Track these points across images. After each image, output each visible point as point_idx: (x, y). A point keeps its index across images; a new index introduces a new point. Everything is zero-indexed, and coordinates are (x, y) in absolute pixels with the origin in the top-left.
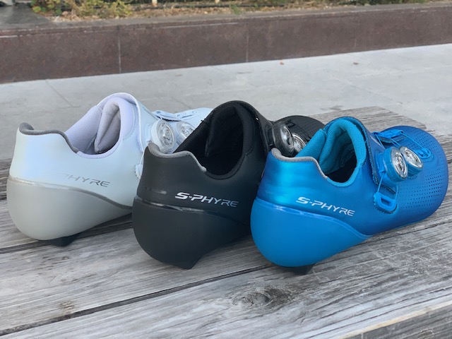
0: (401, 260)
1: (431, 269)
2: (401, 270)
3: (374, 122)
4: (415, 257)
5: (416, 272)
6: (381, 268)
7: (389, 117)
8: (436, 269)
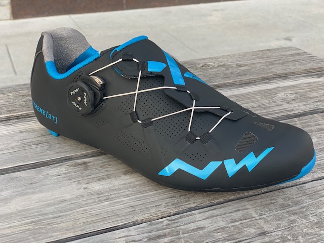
0: (276, 220)
1: (307, 234)
2: (273, 234)
3: (287, 62)
4: (292, 218)
5: (289, 237)
6: (253, 231)
7: (303, 57)
8: (311, 234)
